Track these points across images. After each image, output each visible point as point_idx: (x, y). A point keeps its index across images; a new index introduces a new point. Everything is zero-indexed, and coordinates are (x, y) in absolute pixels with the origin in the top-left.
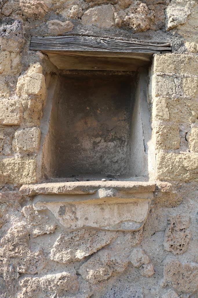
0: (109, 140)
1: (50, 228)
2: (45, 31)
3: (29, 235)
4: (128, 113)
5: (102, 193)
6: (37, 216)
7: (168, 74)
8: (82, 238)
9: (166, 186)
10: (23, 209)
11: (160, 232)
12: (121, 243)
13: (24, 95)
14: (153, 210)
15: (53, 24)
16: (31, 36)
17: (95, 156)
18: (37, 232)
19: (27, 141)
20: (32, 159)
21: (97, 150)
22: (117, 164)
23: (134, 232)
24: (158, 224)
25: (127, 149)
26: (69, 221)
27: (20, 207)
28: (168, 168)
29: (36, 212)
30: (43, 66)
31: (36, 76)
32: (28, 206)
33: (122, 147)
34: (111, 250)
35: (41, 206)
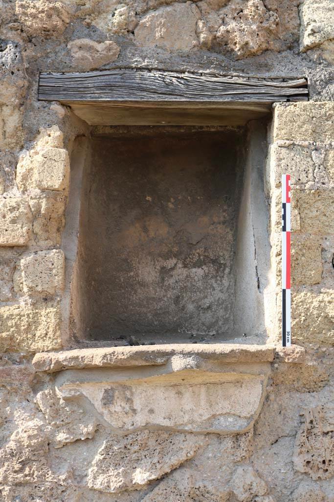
0: (192, 264)
1: (86, 429)
2: (66, 63)
3: (48, 444)
4: (231, 208)
5: (177, 363)
6: (63, 408)
7: (300, 144)
8: (144, 446)
9: (293, 353)
10: (39, 395)
11: (287, 438)
12: (215, 457)
13: (33, 189)
14: (272, 397)
15: (80, 48)
16: (38, 72)
17: (164, 296)
18: (62, 438)
19: (43, 275)
20: (52, 306)
21: (169, 284)
22: (210, 311)
23: (237, 436)
24: (281, 423)
25: (230, 282)
26: (121, 416)
27: (32, 393)
28: (297, 320)
29: (62, 401)
30: (64, 132)
31: (53, 154)
32: (46, 392)
33: (220, 277)
34: (195, 470)
35: (71, 390)
